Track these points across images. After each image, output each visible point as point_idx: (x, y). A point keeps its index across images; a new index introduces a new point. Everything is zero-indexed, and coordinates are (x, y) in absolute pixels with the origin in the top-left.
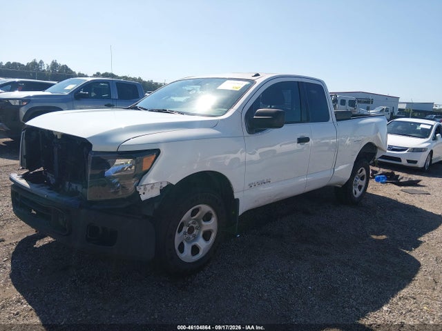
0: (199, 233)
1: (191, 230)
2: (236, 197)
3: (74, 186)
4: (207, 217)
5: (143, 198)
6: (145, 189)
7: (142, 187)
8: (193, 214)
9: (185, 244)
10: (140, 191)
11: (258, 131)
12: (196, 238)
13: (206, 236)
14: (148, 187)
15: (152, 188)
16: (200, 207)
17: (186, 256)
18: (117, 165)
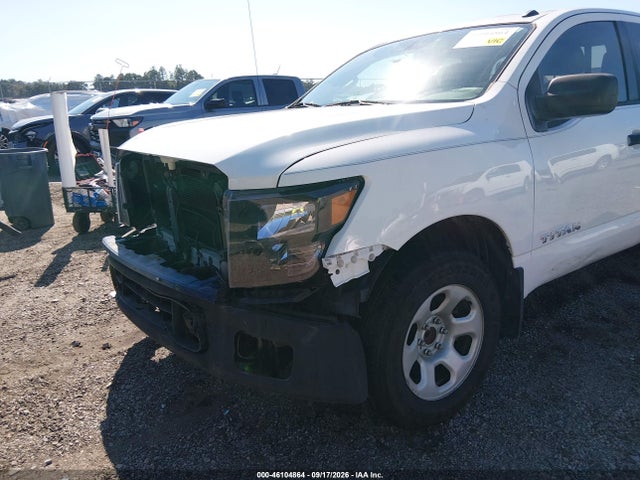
0: (446, 340)
1: (430, 336)
2: (516, 265)
3: (206, 255)
4: (462, 309)
5: (337, 281)
6: (340, 264)
7: (334, 261)
8: (435, 305)
9: (423, 365)
10: (328, 267)
11: (554, 125)
12: (441, 349)
13: (462, 346)
14: (346, 259)
15: (353, 260)
16: (446, 291)
17: (426, 387)
18: (279, 216)
